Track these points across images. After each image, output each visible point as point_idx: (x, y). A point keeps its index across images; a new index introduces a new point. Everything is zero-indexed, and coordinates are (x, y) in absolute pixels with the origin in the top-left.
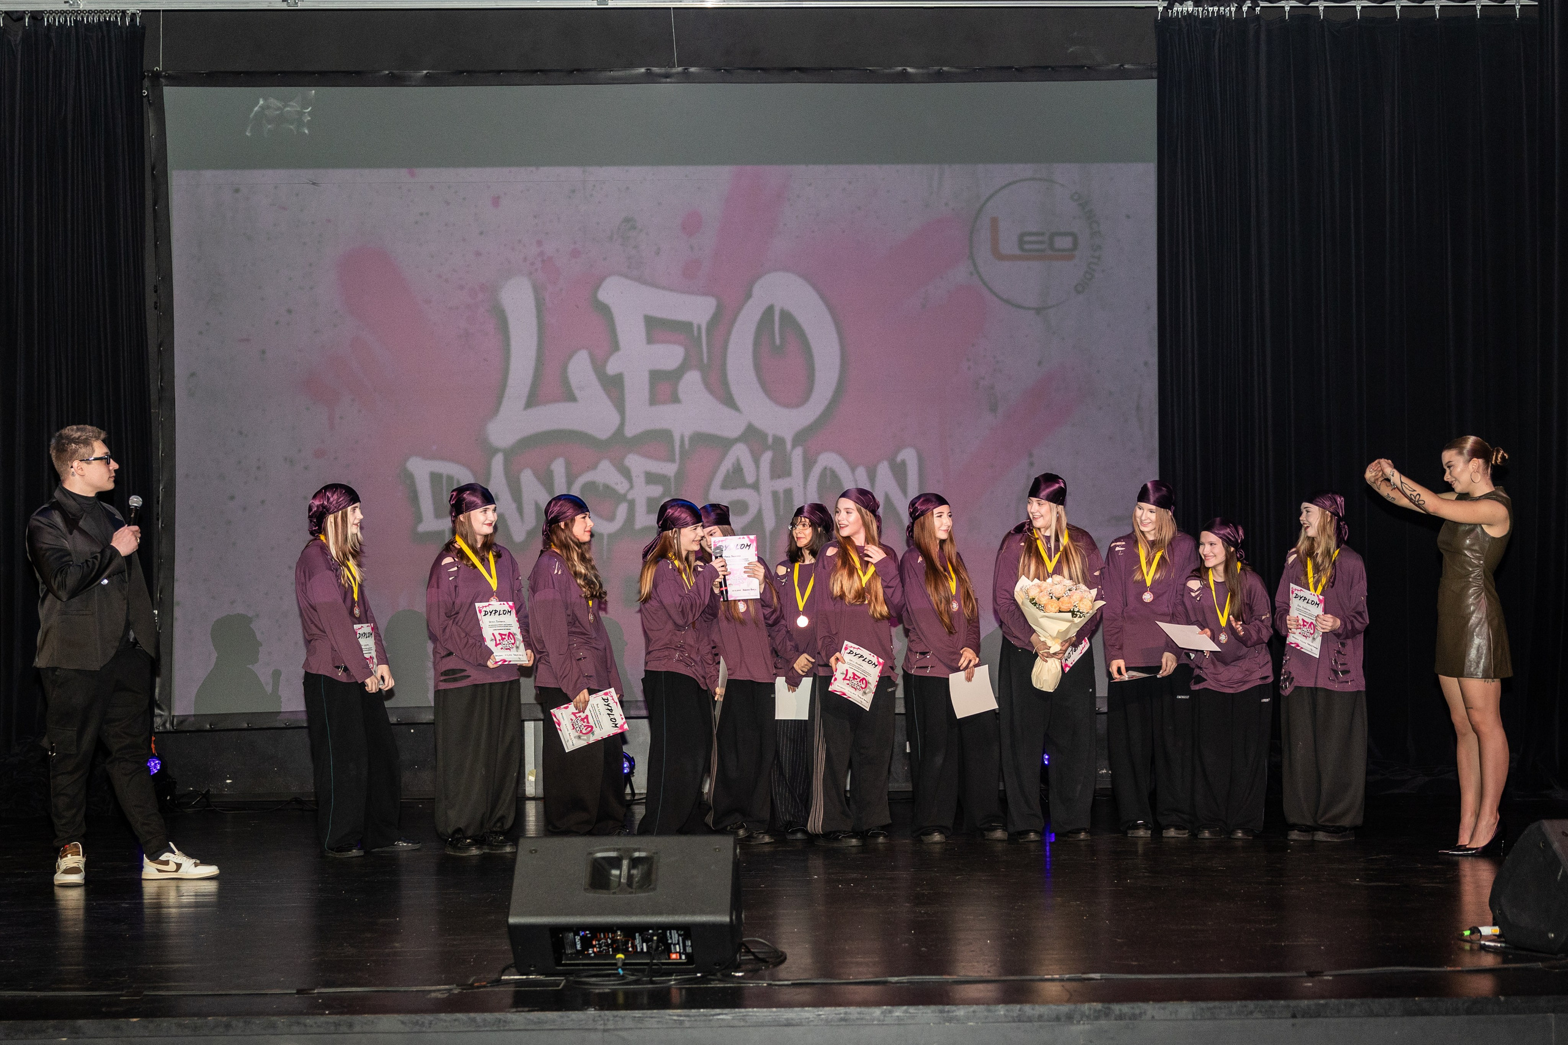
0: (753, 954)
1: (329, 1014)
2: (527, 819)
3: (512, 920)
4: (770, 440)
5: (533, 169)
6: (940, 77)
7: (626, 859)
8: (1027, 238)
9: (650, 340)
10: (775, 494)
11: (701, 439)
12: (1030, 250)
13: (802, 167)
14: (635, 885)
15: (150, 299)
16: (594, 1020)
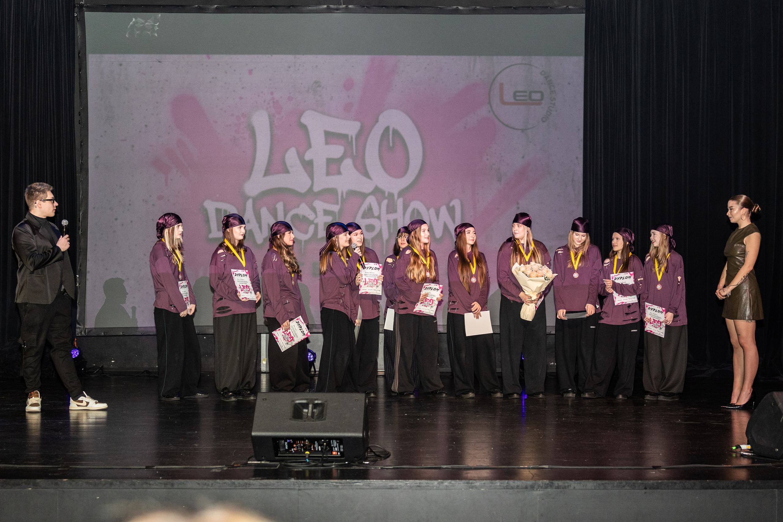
0: (374, 452)
1: (161, 479)
2: (262, 383)
3: (253, 434)
4: (386, 194)
5: (270, 56)
6: (475, 12)
7: (311, 404)
8: (518, 94)
9: (327, 143)
10: (388, 221)
11: (352, 193)
12: (520, 100)
13: (405, 56)
14: (315, 417)
15: (77, 118)
16: (294, 484)
